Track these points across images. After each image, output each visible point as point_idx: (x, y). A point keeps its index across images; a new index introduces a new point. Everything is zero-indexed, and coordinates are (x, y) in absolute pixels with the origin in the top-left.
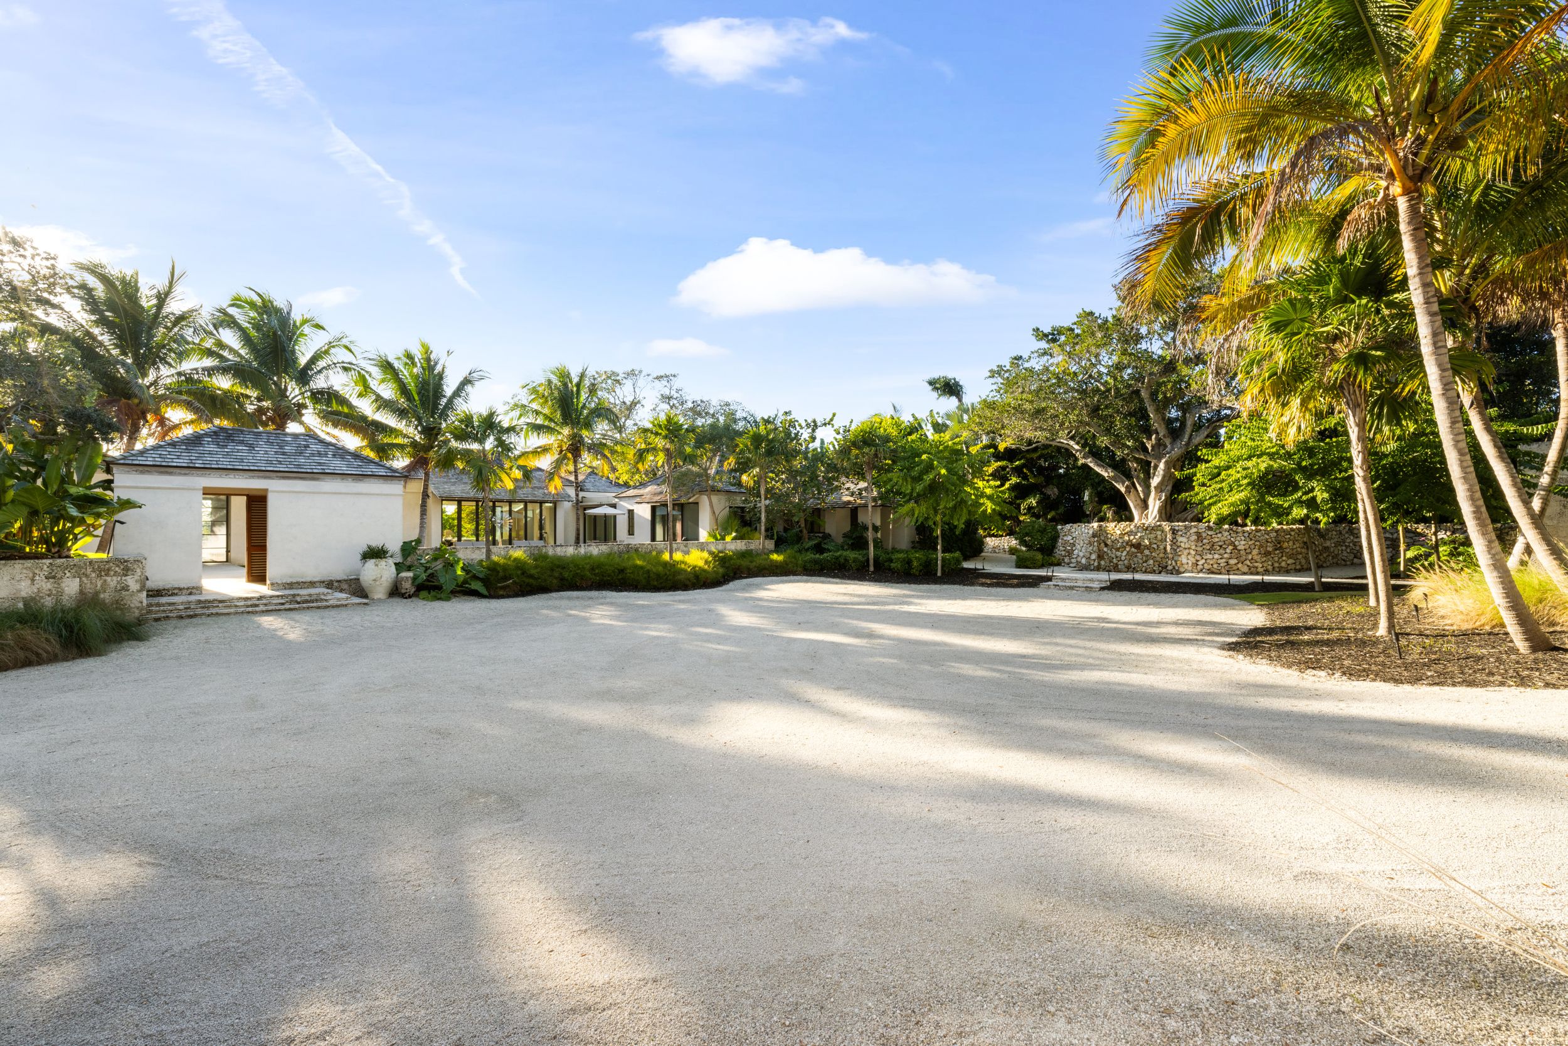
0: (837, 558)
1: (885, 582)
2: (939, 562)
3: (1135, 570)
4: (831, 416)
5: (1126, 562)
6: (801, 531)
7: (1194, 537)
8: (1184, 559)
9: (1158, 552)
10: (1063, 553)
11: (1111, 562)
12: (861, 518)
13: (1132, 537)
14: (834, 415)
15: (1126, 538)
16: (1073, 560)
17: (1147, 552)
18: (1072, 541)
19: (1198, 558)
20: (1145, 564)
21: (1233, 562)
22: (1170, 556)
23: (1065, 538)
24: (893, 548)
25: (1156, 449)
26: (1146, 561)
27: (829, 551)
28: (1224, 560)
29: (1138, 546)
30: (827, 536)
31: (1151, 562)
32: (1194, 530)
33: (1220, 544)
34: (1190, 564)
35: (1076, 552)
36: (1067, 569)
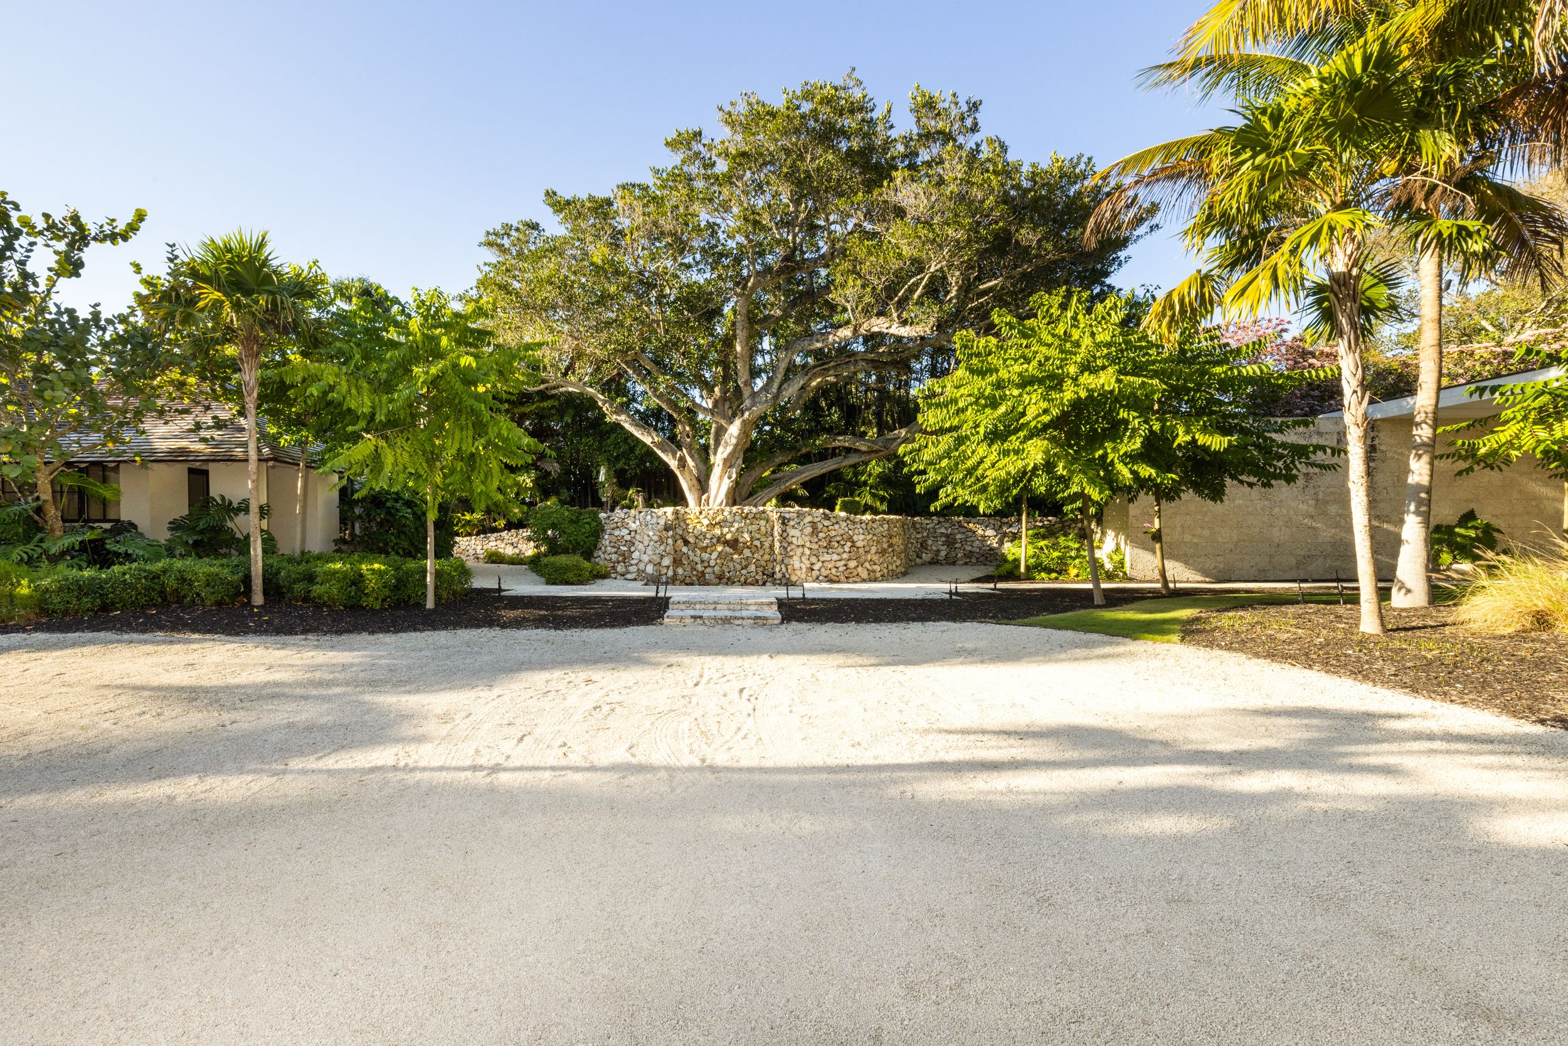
0: (155, 577)
1: (305, 632)
2: (429, 579)
3: (730, 582)
4: (129, 217)
5: (717, 569)
6: (39, 510)
7: (809, 530)
8: (796, 562)
9: (761, 552)
10: (614, 557)
11: (694, 569)
12: (217, 488)
13: (725, 530)
14: (141, 217)
15: (717, 531)
16: (631, 569)
17: (747, 553)
18: (628, 538)
19: (813, 559)
20: (744, 572)
21: (852, 564)
22: (779, 558)
23: (617, 533)
24: (303, 553)
25: (720, 405)
26: (746, 567)
27: (128, 557)
28: (843, 563)
29: (734, 544)
30: (124, 528)
31: (752, 568)
32: (808, 519)
33: (838, 538)
34: (804, 570)
35: (636, 555)
36: (620, 582)
